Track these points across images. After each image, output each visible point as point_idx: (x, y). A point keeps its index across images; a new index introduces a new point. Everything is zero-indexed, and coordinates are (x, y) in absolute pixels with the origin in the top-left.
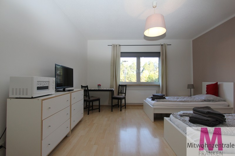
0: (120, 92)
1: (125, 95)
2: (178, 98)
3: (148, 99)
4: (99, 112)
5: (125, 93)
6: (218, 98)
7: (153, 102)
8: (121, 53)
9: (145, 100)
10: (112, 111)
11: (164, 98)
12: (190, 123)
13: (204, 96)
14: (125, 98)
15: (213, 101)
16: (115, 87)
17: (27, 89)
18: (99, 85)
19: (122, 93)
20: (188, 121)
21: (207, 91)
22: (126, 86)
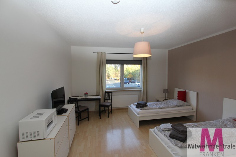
0: (106, 98)
1: (111, 102)
2: (157, 104)
3: (132, 105)
4: (88, 120)
5: (111, 100)
6: (186, 103)
7: (138, 110)
8: (107, 60)
9: (129, 106)
10: (100, 118)
11: (147, 106)
12: (170, 138)
13: (176, 102)
14: (111, 105)
15: (182, 106)
16: (101, 94)
17: (38, 132)
18: (86, 94)
19: (108, 100)
20: (169, 137)
21: (178, 97)
22: (112, 93)
